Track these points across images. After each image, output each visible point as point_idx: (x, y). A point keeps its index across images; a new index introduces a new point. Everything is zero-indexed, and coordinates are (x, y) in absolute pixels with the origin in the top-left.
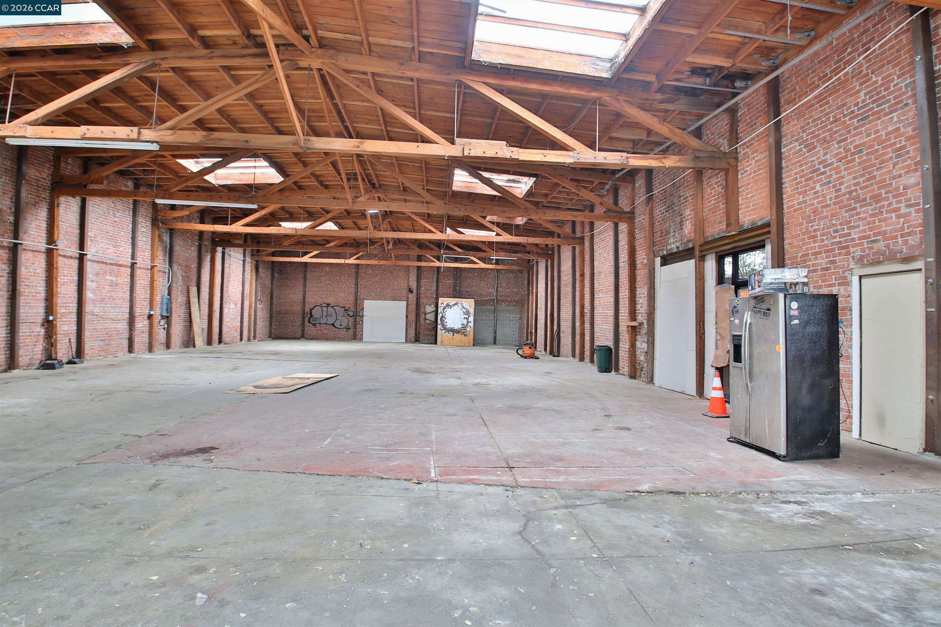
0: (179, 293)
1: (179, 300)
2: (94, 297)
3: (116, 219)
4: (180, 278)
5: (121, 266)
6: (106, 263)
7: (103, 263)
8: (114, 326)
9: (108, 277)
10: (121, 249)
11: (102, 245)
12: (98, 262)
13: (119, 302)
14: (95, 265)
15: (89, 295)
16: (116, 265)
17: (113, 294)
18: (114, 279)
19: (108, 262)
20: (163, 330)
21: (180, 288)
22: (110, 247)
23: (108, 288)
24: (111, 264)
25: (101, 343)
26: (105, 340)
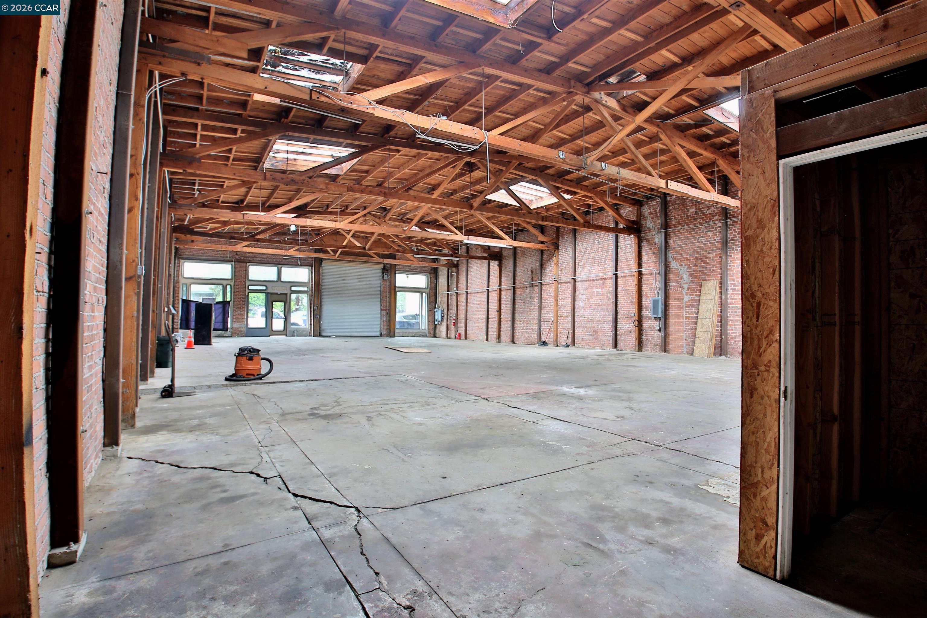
0: (685, 291)
1: (686, 299)
2: (584, 305)
3: (600, 246)
4: (686, 277)
5: (605, 279)
6: (593, 280)
7: (590, 280)
8: (600, 325)
9: (595, 290)
10: (606, 266)
11: (589, 268)
12: (586, 281)
13: (604, 307)
14: (585, 283)
15: (579, 304)
16: (601, 279)
17: (599, 302)
18: (600, 290)
19: (595, 279)
20: (658, 332)
21: (686, 286)
22: (596, 267)
23: (595, 298)
24: (596, 280)
25: (590, 337)
26: (593, 335)
